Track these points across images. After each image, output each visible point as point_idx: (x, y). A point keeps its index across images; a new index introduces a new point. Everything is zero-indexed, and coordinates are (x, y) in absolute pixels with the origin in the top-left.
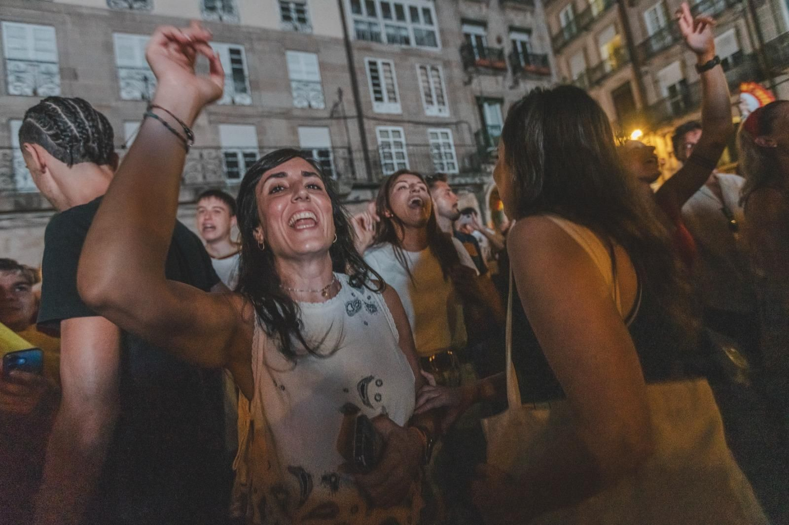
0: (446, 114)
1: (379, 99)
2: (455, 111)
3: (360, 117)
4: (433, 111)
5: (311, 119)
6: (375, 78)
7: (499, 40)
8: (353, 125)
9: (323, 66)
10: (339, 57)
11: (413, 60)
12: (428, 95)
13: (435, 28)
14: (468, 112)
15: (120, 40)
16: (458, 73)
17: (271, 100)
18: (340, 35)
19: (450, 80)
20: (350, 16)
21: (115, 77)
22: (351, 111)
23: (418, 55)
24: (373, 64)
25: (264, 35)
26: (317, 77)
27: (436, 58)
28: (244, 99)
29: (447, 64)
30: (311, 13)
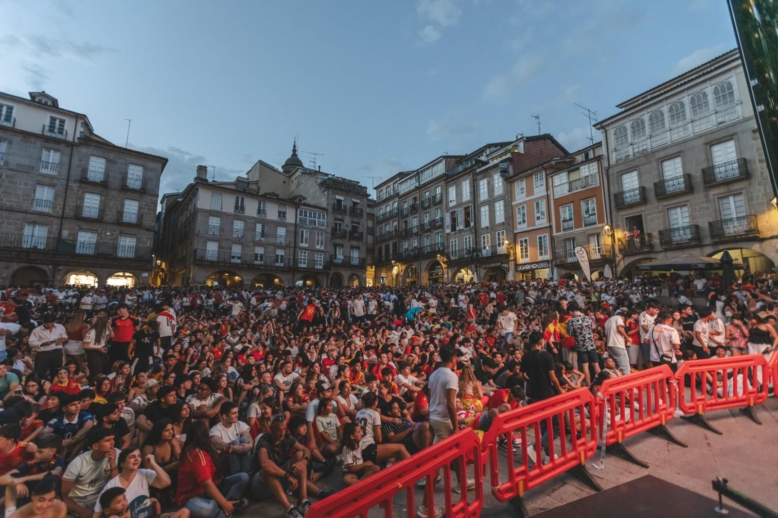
0: (323, 248)
1: (302, 242)
2: (325, 247)
3: (295, 247)
4: (318, 247)
5: (280, 247)
6: (302, 236)
7: (347, 226)
8: (292, 250)
9: (287, 231)
10: (292, 229)
11: (315, 231)
12: (318, 242)
13: (325, 221)
14: (330, 249)
15: (236, 222)
16: (329, 236)
17: (271, 240)
18: (294, 222)
19: (326, 238)
20: (298, 216)
21: (232, 231)
22: (292, 245)
23: (318, 229)
24: (302, 231)
25: (273, 222)
26: (284, 234)
27: (323, 230)
28: (263, 239)
29: (326, 232)
30: (287, 215)
